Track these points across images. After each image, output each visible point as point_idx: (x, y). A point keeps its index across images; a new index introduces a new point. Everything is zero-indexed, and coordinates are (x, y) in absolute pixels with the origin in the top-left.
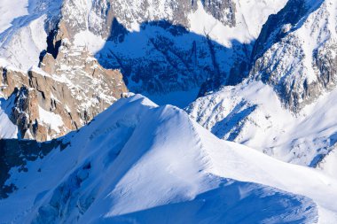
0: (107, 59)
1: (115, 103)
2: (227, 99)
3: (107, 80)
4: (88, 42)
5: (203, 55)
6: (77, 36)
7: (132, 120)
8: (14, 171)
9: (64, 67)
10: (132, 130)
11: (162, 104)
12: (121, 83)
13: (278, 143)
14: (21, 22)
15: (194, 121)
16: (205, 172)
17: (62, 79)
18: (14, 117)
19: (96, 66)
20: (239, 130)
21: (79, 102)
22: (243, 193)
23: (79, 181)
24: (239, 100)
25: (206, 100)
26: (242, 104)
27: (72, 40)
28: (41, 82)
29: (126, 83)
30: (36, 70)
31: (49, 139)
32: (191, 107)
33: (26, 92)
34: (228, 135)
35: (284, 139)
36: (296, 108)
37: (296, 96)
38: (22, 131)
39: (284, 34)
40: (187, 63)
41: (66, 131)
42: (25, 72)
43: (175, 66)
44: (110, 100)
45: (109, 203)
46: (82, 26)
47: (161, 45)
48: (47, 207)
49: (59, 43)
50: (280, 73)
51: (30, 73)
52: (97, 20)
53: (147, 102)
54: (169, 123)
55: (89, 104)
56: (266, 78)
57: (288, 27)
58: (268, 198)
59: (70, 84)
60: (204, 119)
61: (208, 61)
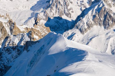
0: (46, 25)
1: (48, 34)
2: (70, 32)
3: (47, 29)
4: (43, 22)
5: (65, 24)
6: (41, 21)
7: (52, 37)
8: (29, 47)
9: (38, 27)
10: (52, 39)
11: (58, 33)
12: (49, 30)
13: (80, 40)
14: (30, 18)
15: (64, 36)
16: (66, 46)
17: (38, 29)
18: (29, 37)
19: (45, 26)
20: (72, 38)
21: (41, 33)
22: (74, 50)
23: (42, 49)
24: (72, 32)
25: (66, 32)
26: (73, 33)
27: (40, 21)
28: (34, 30)
29: (50, 29)
30: (33, 28)
31: (36, 41)
32: (63, 34)
33: (31, 32)
34: (70, 39)
35: (81, 39)
36: (83, 34)
37: (83, 31)
38: (31, 39)
39: (81, 19)
40: (62, 25)
41: (39, 39)
42: (31, 28)
43: (60, 26)
44: (47, 33)
45: (48, 53)
46: (41, 19)
47: (57, 22)
48: (36, 54)
49: (37, 22)
50: (80, 27)
51: (32, 28)
52: (44, 17)
53: (55, 33)
54: (59, 37)
55: (43, 34)
56: (77, 28)
57: (81, 18)
58: (79, 51)
59: (40, 30)
60: (66, 36)
61: (66, 25)
